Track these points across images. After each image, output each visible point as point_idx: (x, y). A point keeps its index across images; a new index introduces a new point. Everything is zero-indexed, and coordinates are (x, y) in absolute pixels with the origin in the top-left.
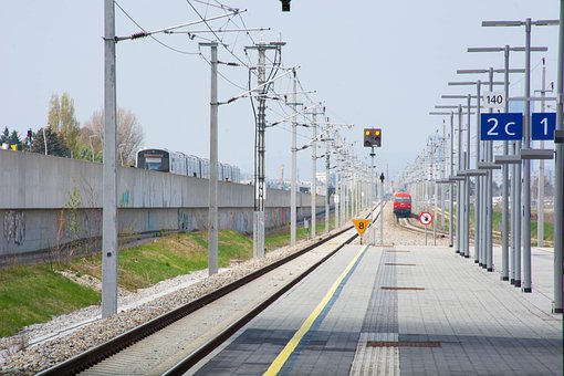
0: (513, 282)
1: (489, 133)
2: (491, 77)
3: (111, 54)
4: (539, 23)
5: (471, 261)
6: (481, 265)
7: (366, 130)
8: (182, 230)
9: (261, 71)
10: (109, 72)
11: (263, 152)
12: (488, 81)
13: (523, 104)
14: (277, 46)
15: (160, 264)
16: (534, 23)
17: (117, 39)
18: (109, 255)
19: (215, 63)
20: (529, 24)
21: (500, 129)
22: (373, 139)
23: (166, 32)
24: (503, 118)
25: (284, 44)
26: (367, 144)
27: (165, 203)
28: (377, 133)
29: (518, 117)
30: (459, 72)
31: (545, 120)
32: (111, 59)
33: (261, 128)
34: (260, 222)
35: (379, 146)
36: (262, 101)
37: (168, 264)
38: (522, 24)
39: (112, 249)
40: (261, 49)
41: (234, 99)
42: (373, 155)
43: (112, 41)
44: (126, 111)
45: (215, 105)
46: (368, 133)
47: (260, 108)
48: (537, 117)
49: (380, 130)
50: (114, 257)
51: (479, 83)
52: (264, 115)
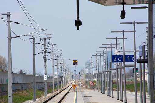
0: (121, 100)
1: (114, 61)
2: (111, 46)
3: (10, 42)
4: (126, 32)
5: (106, 95)
6: (109, 96)
7: (73, 61)
8: (22, 89)
9: (45, 45)
10: (9, 47)
11: (46, 67)
12: (110, 47)
13: (123, 53)
14: (49, 38)
15: (18, 99)
16: (125, 32)
17: (11, 38)
18: (10, 96)
19: (34, 43)
20: (123, 32)
21: (117, 59)
22: (75, 63)
23: (25, 36)
24: (118, 56)
25: (51, 38)
26: (74, 64)
27: (17, 82)
28: (76, 61)
29: (122, 56)
30: (102, 45)
31: (129, 57)
32: (10, 43)
33: (45, 60)
34: (45, 86)
35: (77, 65)
36: (45, 53)
37: (21, 99)
38: (122, 32)
39: (11, 95)
40: (45, 39)
41: (40, 53)
42: (75, 67)
43: (10, 38)
44: (4, 57)
45: (34, 55)
46: (74, 61)
47: (45, 55)
48: (127, 56)
49: (77, 60)
50: (11, 97)
51: (107, 47)
52: (46, 57)
